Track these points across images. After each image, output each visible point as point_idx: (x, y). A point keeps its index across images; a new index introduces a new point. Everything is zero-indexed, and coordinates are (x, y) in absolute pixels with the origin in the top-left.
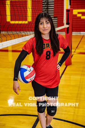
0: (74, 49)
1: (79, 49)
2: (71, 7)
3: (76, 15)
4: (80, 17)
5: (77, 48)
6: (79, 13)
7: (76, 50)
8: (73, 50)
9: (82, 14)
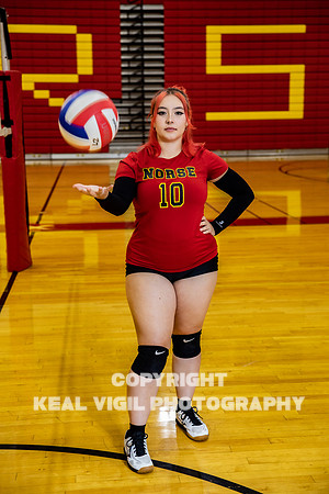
0: (35, 214)
1: (50, 213)
2: (12, 66)
5: (43, 210)
6: (39, 86)
7: (43, 217)
8: (33, 219)
9: (51, 90)
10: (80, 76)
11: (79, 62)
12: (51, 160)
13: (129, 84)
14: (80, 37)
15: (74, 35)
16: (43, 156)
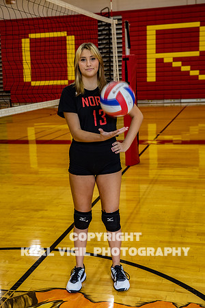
3: (171, 63)
4: (180, 68)
6: (175, 59)
9: (182, 62)
10: (201, 52)
12: (181, 103)
14: (202, 28)
15: (198, 28)
16: (176, 101)
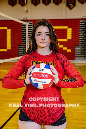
4: (58, 46)
9: (60, 43)
11: (68, 36)
13: (81, 41)
14: (68, 29)
